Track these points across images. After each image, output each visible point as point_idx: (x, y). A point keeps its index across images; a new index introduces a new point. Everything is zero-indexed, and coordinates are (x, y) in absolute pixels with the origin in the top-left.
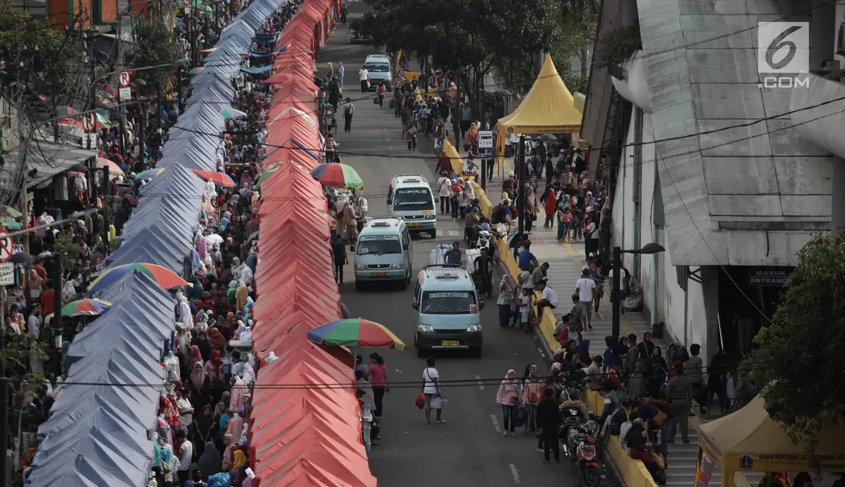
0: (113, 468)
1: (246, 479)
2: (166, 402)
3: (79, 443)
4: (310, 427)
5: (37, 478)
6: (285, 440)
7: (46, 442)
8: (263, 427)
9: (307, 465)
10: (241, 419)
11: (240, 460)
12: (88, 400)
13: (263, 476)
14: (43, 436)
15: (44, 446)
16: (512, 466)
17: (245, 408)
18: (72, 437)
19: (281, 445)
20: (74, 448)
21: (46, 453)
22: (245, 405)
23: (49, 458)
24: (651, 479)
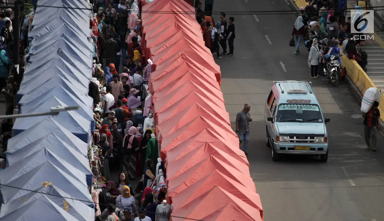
0: (76, 56)
1: (148, 65)
2: (93, 23)
3: (57, 42)
4: (182, 38)
5: (35, 61)
6: (167, 44)
7: (34, 42)
8: (152, 37)
9: (185, 57)
10: (136, 33)
11: (137, 56)
12: (56, 19)
13: (157, 63)
14: (32, 38)
15: (34, 43)
16: (281, 63)
17: (137, 27)
18: (50, 40)
19: (165, 47)
20: (55, 45)
21: (36, 48)
22: (137, 26)
23: (39, 50)
24: (362, 69)
